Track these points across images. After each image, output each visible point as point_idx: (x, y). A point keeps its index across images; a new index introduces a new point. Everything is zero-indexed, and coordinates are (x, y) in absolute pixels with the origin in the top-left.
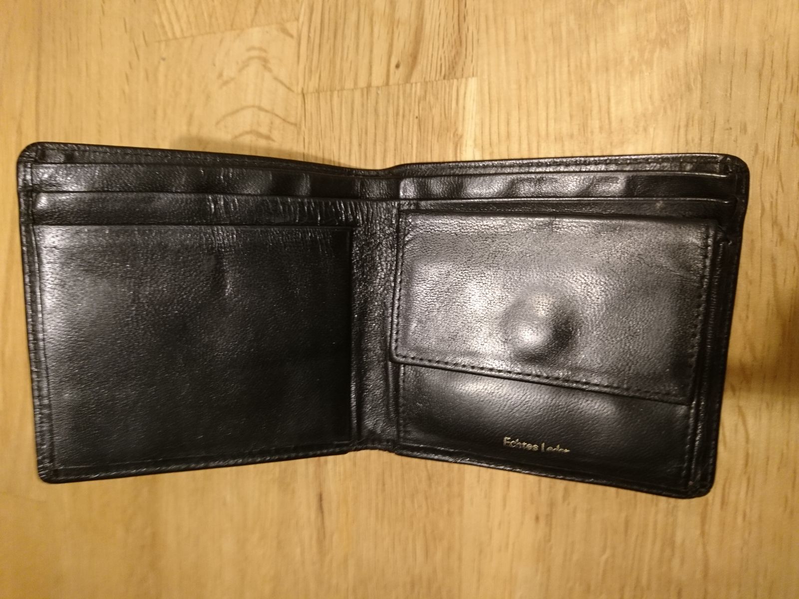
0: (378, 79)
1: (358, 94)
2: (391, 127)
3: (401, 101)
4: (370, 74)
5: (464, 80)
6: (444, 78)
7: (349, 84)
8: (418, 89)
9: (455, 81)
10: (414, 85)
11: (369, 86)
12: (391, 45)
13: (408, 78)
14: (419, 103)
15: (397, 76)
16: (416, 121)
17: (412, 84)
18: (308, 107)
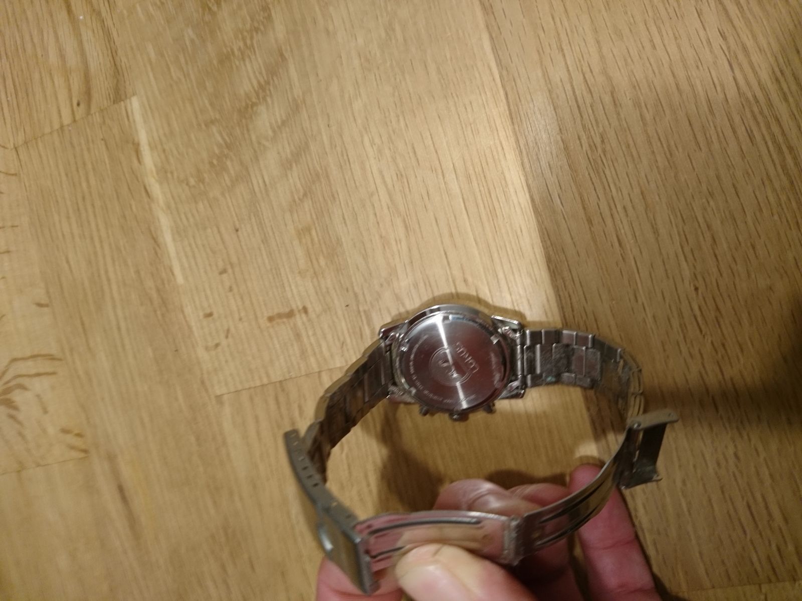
0: (67, 120)
1: (55, 135)
2: (86, 153)
3: (88, 130)
4: (60, 117)
5: (128, 100)
6: (114, 103)
7: (47, 130)
8: (97, 118)
9: (122, 103)
10: (94, 115)
11: (62, 127)
12: (70, 90)
13: (88, 112)
14: (101, 127)
15: (80, 112)
16: (103, 142)
17: (92, 115)
18: (21, 157)
